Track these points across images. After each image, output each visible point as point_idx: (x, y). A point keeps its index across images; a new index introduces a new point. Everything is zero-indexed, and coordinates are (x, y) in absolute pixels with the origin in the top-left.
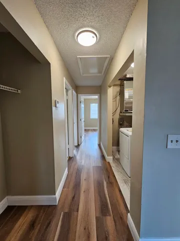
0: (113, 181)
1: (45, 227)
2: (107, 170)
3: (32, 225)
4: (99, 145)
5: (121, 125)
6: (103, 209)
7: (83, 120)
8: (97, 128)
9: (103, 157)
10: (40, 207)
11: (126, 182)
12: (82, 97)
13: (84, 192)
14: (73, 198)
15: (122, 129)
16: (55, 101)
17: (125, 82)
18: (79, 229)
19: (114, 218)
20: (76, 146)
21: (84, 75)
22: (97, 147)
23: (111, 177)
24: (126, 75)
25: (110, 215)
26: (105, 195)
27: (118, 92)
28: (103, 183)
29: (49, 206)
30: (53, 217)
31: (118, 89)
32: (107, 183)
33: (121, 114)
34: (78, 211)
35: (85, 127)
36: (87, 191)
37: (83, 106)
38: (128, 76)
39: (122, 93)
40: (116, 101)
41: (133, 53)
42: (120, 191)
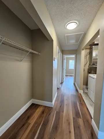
0: (83, 103)
1: (48, 114)
2: (79, 97)
3: (43, 112)
4: (74, 84)
5: (89, 72)
6: (77, 114)
7: (65, 69)
8: (74, 75)
9: (77, 90)
10: (46, 107)
11: (91, 105)
12: (66, 56)
13: (66, 105)
14: (61, 106)
15: (90, 75)
16: (54, 58)
17: (93, 46)
18: (64, 119)
19: (83, 120)
20: (61, 83)
21: (68, 44)
22: (73, 85)
23: (82, 101)
24: (94, 42)
25: (81, 118)
26: (78, 108)
27: (88, 53)
28: (77, 103)
29: (49, 107)
30: (51, 112)
31: (88, 51)
32: (79, 104)
33: (90, 66)
34: (63, 112)
35: (66, 73)
36: (68, 105)
37: (65, 61)
38: (96, 43)
39: (91, 53)
40: (86, 58)
41: (99, 31)
42: (87, 109)
